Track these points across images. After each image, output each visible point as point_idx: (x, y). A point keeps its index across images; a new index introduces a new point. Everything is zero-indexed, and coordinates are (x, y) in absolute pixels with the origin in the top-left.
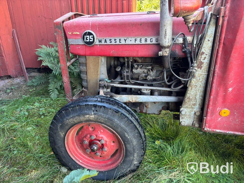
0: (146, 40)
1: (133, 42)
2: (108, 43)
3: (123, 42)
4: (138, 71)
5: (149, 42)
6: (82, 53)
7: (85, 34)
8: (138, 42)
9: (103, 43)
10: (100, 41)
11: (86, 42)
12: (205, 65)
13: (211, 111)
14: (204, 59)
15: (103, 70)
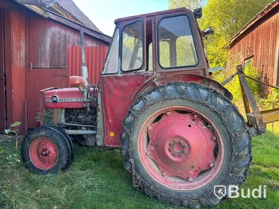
0: (80, 100)
1: (75, 101)
2: (64, 101)
3: (70, 101)
4: (80, 117)
5: (82, 101)
7: (53, 97)
8: (77, 101)
10: (60, 100)
11: (53, 101)
12: (101, 110)
13: (106, 133)
14: (100, 107)
15: (63, 116)
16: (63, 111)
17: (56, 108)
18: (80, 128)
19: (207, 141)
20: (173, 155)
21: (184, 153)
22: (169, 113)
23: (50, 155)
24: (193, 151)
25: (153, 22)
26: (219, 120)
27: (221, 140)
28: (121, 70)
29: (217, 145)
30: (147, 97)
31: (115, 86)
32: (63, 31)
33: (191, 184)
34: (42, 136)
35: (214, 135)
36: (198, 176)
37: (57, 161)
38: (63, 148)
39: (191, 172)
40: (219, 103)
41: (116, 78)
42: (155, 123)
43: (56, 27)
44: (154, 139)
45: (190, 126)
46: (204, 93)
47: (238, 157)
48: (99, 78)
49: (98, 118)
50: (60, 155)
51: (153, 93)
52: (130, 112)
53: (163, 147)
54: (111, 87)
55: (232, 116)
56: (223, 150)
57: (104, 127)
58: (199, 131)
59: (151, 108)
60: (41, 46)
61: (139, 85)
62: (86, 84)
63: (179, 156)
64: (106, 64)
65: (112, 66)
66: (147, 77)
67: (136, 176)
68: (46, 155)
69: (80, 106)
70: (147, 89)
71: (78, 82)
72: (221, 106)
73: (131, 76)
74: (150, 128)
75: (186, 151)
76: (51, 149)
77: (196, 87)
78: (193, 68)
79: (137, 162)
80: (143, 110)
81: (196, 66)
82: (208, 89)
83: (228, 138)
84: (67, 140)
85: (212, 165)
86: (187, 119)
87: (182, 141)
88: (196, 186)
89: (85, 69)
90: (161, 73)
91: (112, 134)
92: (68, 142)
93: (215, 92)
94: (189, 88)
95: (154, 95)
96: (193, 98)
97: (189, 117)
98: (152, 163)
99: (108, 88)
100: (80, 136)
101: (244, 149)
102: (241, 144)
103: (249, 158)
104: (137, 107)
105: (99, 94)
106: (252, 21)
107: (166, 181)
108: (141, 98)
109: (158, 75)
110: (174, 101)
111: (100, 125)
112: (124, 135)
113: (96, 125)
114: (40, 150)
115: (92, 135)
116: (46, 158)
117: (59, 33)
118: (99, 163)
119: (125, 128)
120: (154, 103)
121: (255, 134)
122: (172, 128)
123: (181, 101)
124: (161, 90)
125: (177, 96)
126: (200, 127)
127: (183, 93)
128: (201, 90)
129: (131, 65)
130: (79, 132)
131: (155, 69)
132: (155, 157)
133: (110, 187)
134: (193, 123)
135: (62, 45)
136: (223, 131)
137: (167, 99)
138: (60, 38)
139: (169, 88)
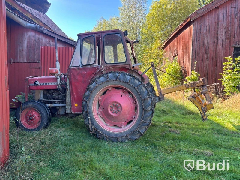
0: (55, 84)
1: (51, 84)
2: (43, 85)
3: (48, 84)
4: (54, 95)
5: (56, 84)
6: (34, 89)
7: (35, 82)
8: (52, 84)
9: (41, 85)
10: (40, 84)
11: (35, 85)
12: (69, 89)
13: (72, 105)
14: (68, 88)
15: (42, 95)
16: (42, 91)
17: (37, 89)
18: (54, 102)
19: (131, 104)
20: (113, 113)
21: (119, 111)
22: (110, 89)
23: (35, 119)
24: (123, 109)
25: (101, 37)
26: (136, 92)
27: (138, 103)
28: (82, 64)
29: (136, 106)
30: (98, 80)
31: (78, 74)
32: (37, 35)
33: (123, 129)
34: (30, 107)
35: (135, 101)
36: (127, 125)
37: (40, 122)
38: (45, 114)
39: (123, 122)
40: (136, 83)
41: (79, 69)
42: (103, 96)
43: (32, 32)
44: (102, 104)
45: (122, 96)
46: (128, 77)
47: (146, 111)
48: (67, 69)
49: (67, 95)
50: (42, 119)
51: (101, 78)
52: (88, 89)
53: (107, 109)
54: (76, 74)
55: (143, 90)
56: (139, 108)
57: (71, 100)
58: (127, 98)
59: (100, 86)
60: (19, 46)
61: (93, 73)
62: (59, 73)
63: (116, 113)
64: (72, 60)
65: (76, 62)
66: (98, 69)
67: (92, 127)
68: (32, 119)
69: (54, 88)
70: (98, 76)
71: (54, 72)
72: (137, 84)
73: (88, 68)
74: (100, 98)
75: (120, 110)
76: (36, 115)
77: (124, 74)
78: (124, 64)
79: (92, 118)
80: (95, 88)
81: (125, 62)
82: (130, 75)
83: (141, 101)
84: (47, 109)
85: (134, 117)
86: (121, 92)
87: (117, 104)
88: (125, 129)
89: (58, 64)
90: (106, 66)
91: (76, 105)
92: (47, 110)
93: (134, 77)
94: (120, 75)
95: (102, 79)
96: (123, 80)
97: (122, 91)
98: (101, 119)
99: (74, 75)
100: (55, 107)
101: (149, 106)
102: (147, 104)
103: (152, 111)
104: (92, 86)
105: (68, 79)
106: (176, 30)
107: (109, 128)
108: (94, 81)
109: (104, 67)
110: (113, 82)
111: (68, 99)
112: (84, 103)
113: (66, 100)
114: (28, 117)
115: (63, 106)
116: (32, 121)
117: (34, 37)
118: (68, 124)
119: (85, 99)
120: (102, 83)
121: (158, 101)
122: (112, 98)
123: (117, 82)
124: (105, 76)
125: (114, 79)
126: (127, 96)
127: (117, 77)
128: (126, 76)
129: (88, 61)
130: (54, 105)
131: (102, 64)
132: (103, 115)
133: (76, 136)
134: (124, 95)
135: (36, 45)
136: (138, 97)
137: (109, 81)
138: (35, 40)
139: (110, 75)
